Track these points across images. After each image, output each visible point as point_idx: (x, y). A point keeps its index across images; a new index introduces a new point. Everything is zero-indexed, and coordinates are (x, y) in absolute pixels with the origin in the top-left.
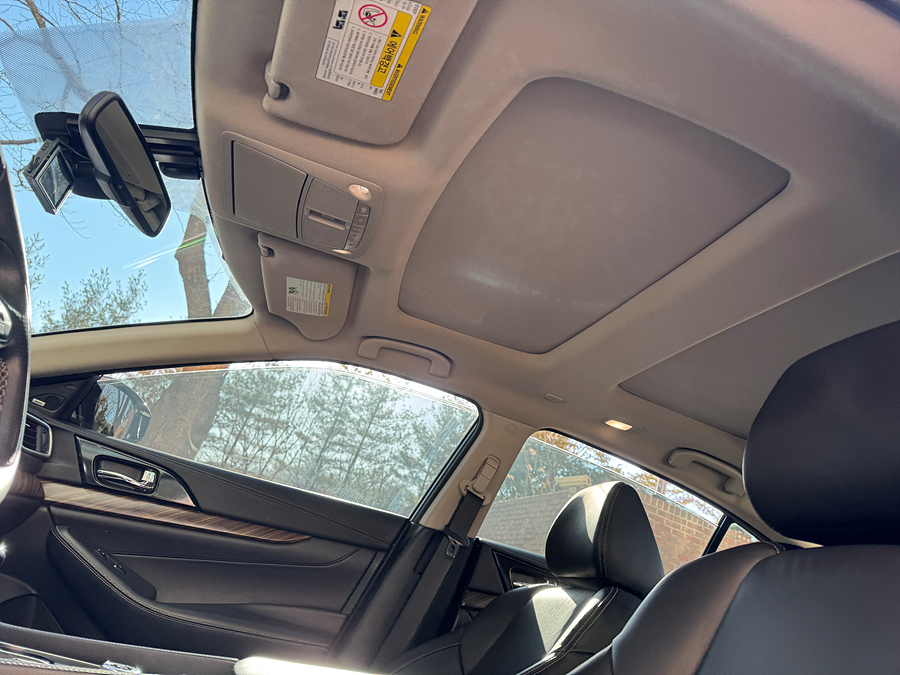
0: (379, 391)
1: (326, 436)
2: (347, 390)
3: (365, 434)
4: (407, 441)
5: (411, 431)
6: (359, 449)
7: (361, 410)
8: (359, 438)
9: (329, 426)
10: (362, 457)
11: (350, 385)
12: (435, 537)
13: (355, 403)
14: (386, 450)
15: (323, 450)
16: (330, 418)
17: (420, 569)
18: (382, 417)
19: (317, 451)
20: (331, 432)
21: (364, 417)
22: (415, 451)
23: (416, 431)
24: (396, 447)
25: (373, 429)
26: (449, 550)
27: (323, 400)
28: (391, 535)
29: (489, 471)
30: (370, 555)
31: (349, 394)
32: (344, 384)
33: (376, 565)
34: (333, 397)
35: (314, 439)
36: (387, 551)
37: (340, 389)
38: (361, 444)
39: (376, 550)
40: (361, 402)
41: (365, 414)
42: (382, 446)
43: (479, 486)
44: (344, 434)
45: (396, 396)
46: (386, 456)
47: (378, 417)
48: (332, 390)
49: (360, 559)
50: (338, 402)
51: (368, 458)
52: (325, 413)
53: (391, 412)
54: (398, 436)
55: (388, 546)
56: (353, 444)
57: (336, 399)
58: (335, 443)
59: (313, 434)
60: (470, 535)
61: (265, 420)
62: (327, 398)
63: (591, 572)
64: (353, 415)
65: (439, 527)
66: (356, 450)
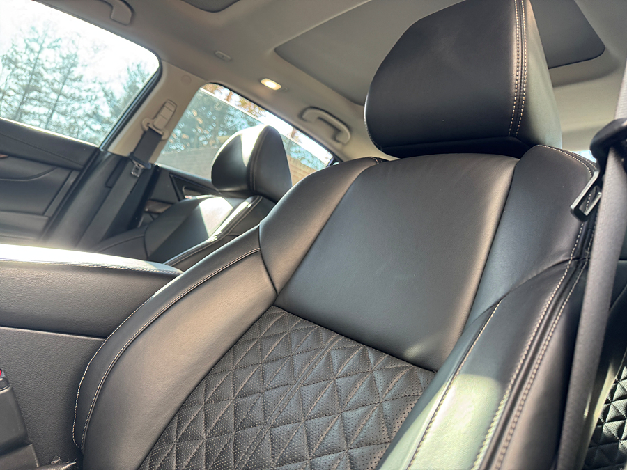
0: (68, 57)
1: (23, 92)
2: (39, 52)
3: (59, 93)
4: (97, 103)
5: (102, 94)
6: (55, 105)
7: (54, 71)
8: (54, 96)
9: (25, 83)
10: (58, 113)
11: (42, 48)
12: (121, 162)
13: (47, 65)
14: (79, 108)
15: (22, 103)
16: (25, 77)
17: (109, 185)
18: (75, 80)
19: (16, 104)
20: (27, 89)
21: (58, 79)
23: (106, 95)
24: (89, 108)
25: (66, 90)
26: (134, 171)
27: (16, 59)
28: (83, 159)
29: (166, 113)
30: (66, 173)
31: (40, 56)
32: (36, 47)
33: (71, 180)
34: (25, 58)
35: (11, 93)
36: (81, 171)
37: (32, 51)
38: (57, 101)
39: (71, 169)
40: (54, 65)
41: (58, 76)
42: (76, 105)
43: (158, 124)
44: (40, 91)
45: (86, 64)
46: (80, 113)
47: (71, 79)
48: (24, 51)
49: (58, 176)
50: (31, 63)
51: (64, 114)
52: (18, 71)
53: (81, 77)
54: (89, 98)
55: (81, 167)
56: (49, 100)
57: (29, 60)
58: (32, 99)
59: (10, 89)
60: (151, 161)
62: (18, 57)
63: (244, 187)
64: (46, 76)
65: (126, 154)
66: (52, 106)
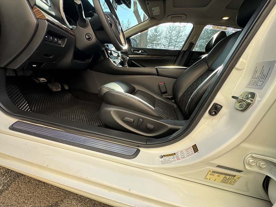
12: (185, 51)
17: (182, 58)
26: (187, 53)
33: (175, 58)
36: (177, 56)
60: (191, 50)
61: (157, 44)
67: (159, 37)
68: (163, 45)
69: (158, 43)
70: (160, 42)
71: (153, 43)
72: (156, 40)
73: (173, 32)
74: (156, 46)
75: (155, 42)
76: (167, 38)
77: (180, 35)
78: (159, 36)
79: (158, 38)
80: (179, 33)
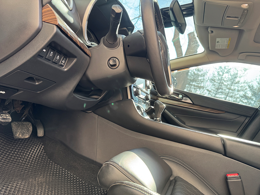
0: (234, 75)
1: (216, 90)
2: (222, 75)
3: (230, 89)
4: (246, 91)
5: (247, 87)
7: (228, 81)
8: (227, 90)
9: (217, 87)
13: (225, 79)
15: (216, 95)
18: (236, 83)
21: (229, 84)
22: (249, 94)
24: (242, 93)
25: (232, 87)
28: (252, 113)
33: (247, 121)
36: (251, 117)
38: (229, 92)
39: (247, 117)
44: (222, 89)
45: (241, 76)
46: (238, 96)
47: (234, 83)
48: (217, 76)
49: (242, 119)
51: (231, 97)
52: (215, 83)
53: (239, 81)
54: (242, 89)
57: (219, 78)
58: (219, 92)
59: (212, 90)
61: (197, 86)
62: (215, 78)
64: (225, 83)
66: (227, 94)
67: (202, 78)
68: (208, 90)
69: (200, 85)
70: (202, 85)
71: (192, 85)
72: (196, 81)
73: (225, 75)
74: (195, 89)
75: (193, 83)
76: (214, 80)
77: (237, 81)
78: (201, 76)
79: (200, 78)
80: (236, 78)
